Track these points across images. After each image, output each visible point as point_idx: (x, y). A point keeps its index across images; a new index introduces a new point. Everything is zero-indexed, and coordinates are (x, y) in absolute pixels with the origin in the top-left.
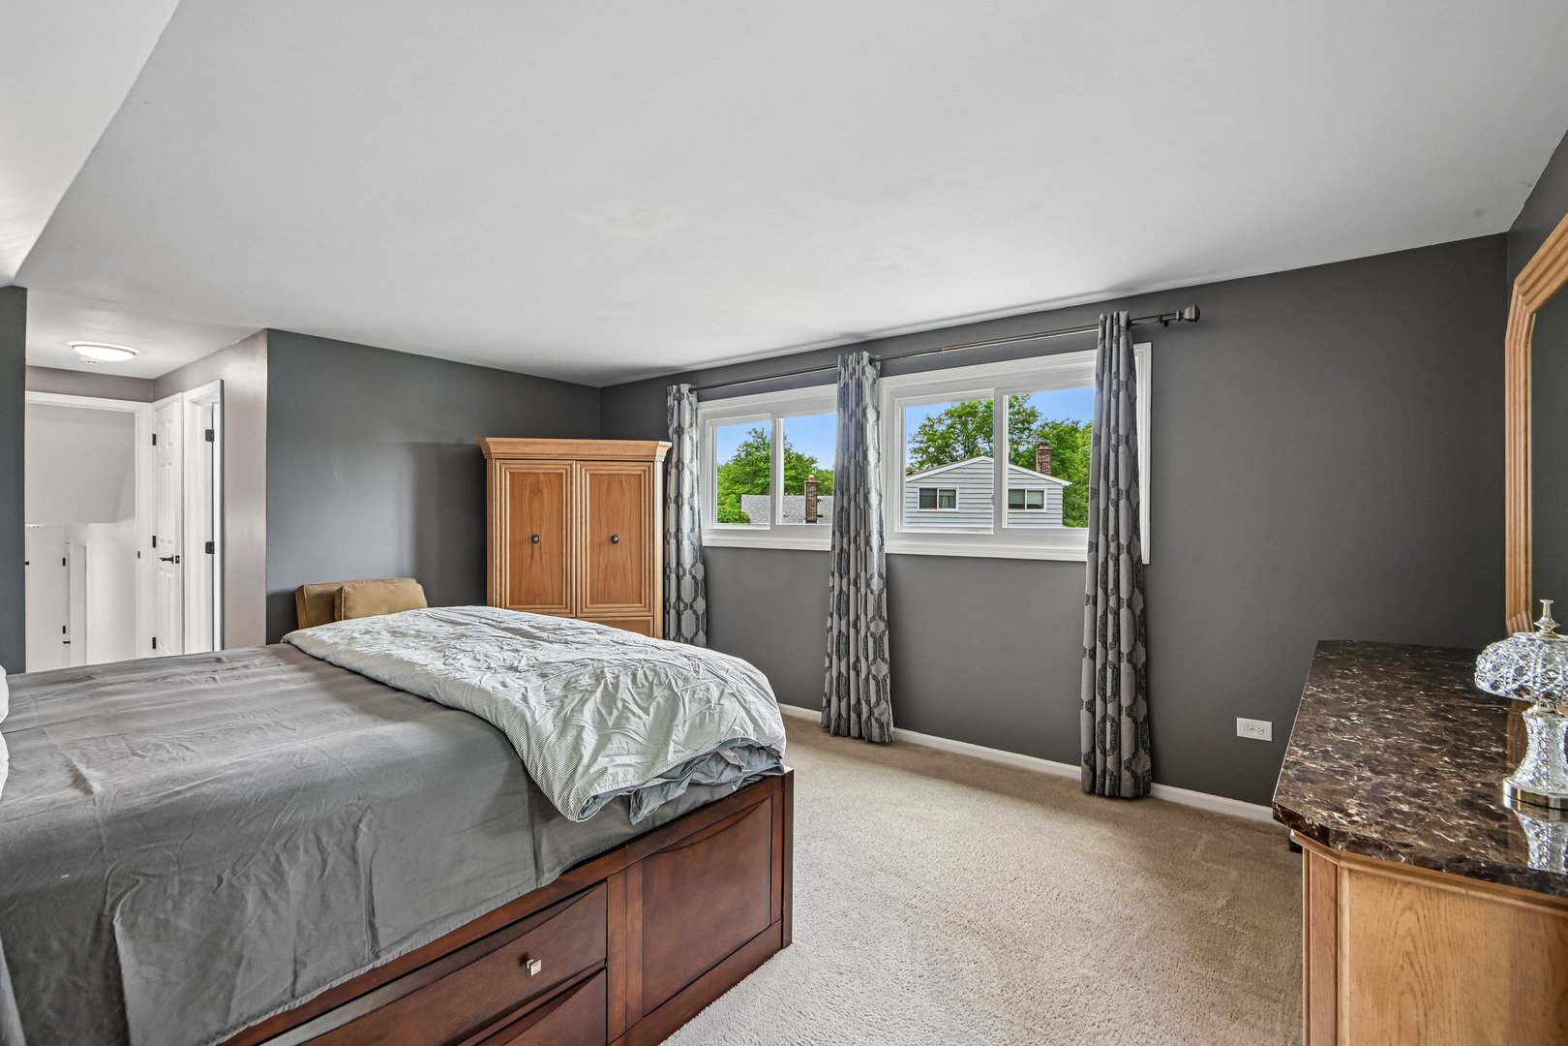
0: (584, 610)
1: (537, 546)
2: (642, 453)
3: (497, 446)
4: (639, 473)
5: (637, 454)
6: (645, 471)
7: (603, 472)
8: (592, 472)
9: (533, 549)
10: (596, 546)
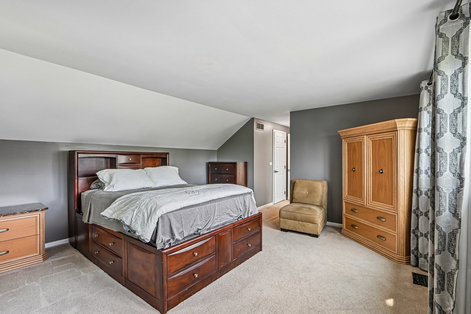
0: (369, 203)
1: (355, 172)
2: (390, 127)
3: (343, 132)
4: (391, 137)
5: (388, 128)
6: (394, 136)
7: (376, 139)
8: (372, 140)
9: (353, 174)
10: (374, 174)
